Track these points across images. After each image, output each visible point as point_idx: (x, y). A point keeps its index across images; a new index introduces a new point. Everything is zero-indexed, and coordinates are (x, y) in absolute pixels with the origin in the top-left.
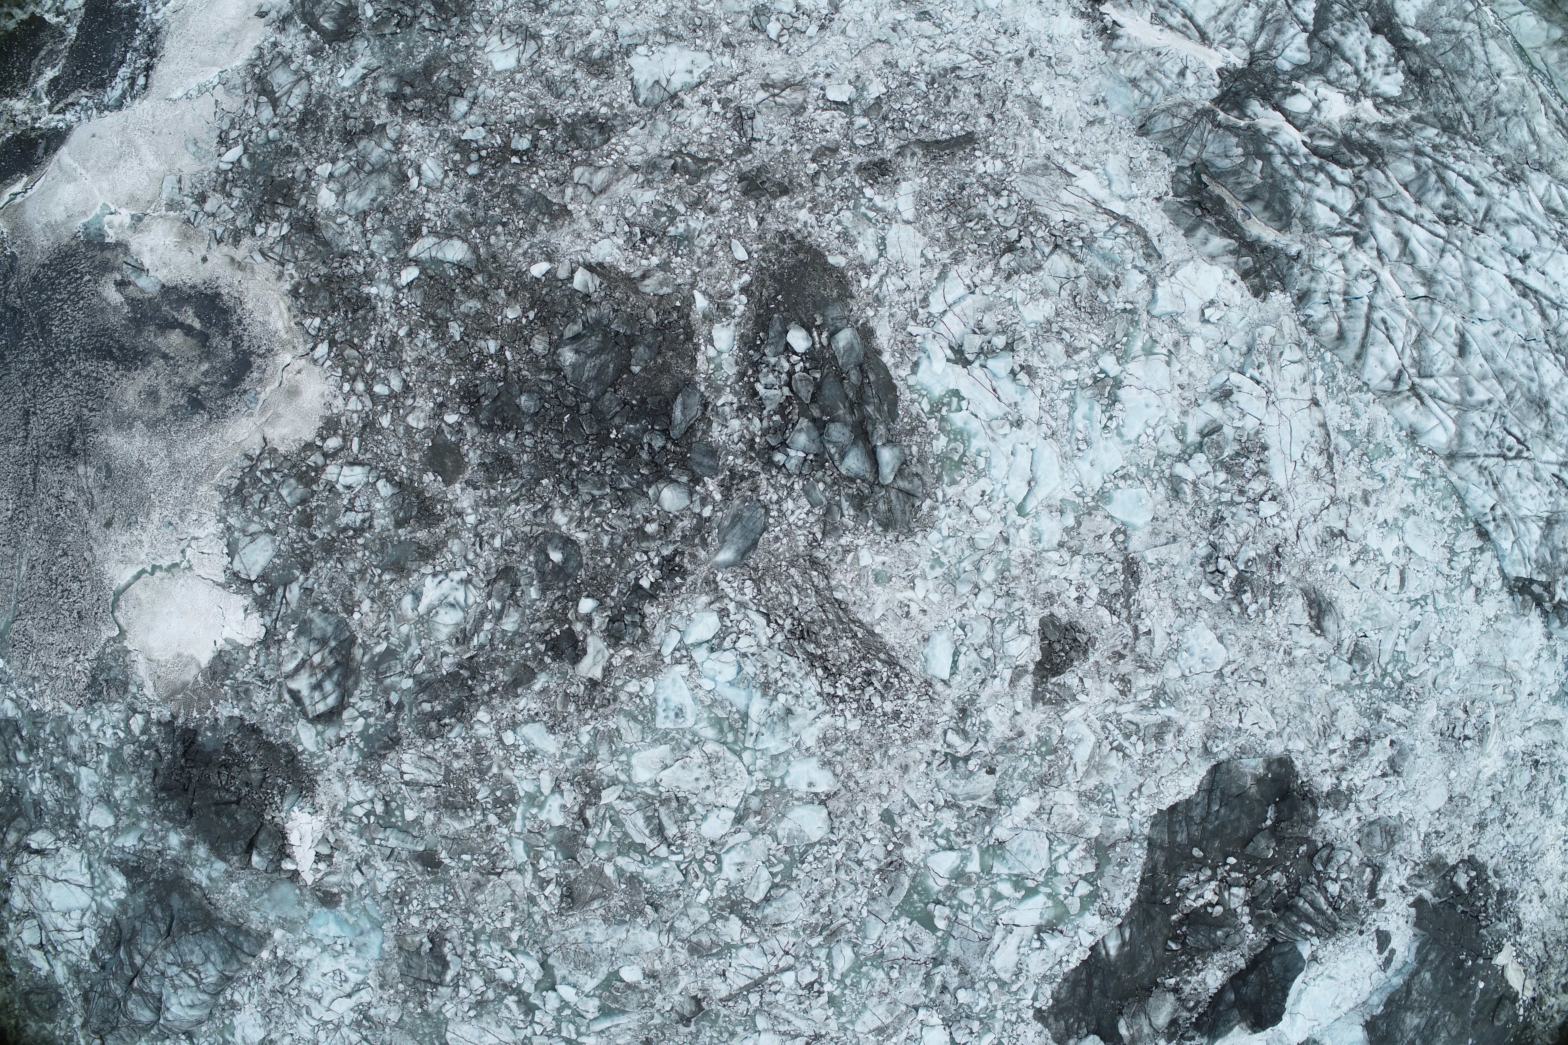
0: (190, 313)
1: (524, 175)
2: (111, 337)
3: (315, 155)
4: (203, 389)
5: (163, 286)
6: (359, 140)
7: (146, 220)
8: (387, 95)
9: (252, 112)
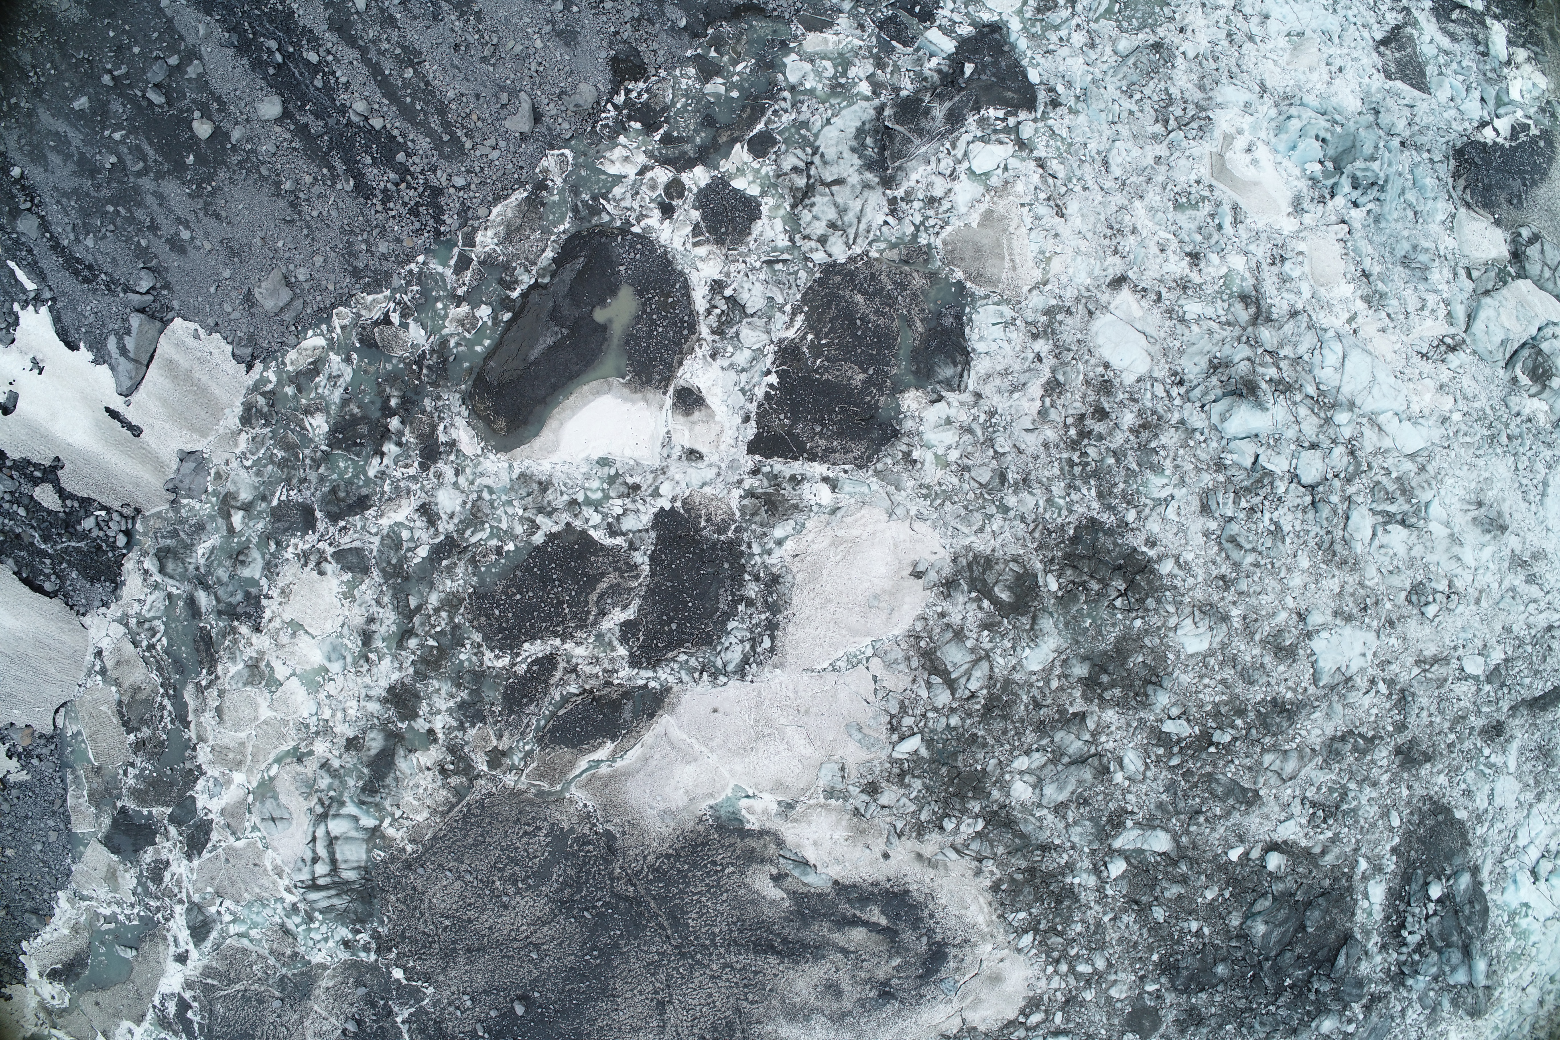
0: (876, 911)
1: (1221, 763)
2: (769, 930)
3: (1007, 747)
4: (894, 982)
5: (836, 883)
6: (1053, 728)
7: (799, 808)
8: (1080, 679)
9: (924, 693)
